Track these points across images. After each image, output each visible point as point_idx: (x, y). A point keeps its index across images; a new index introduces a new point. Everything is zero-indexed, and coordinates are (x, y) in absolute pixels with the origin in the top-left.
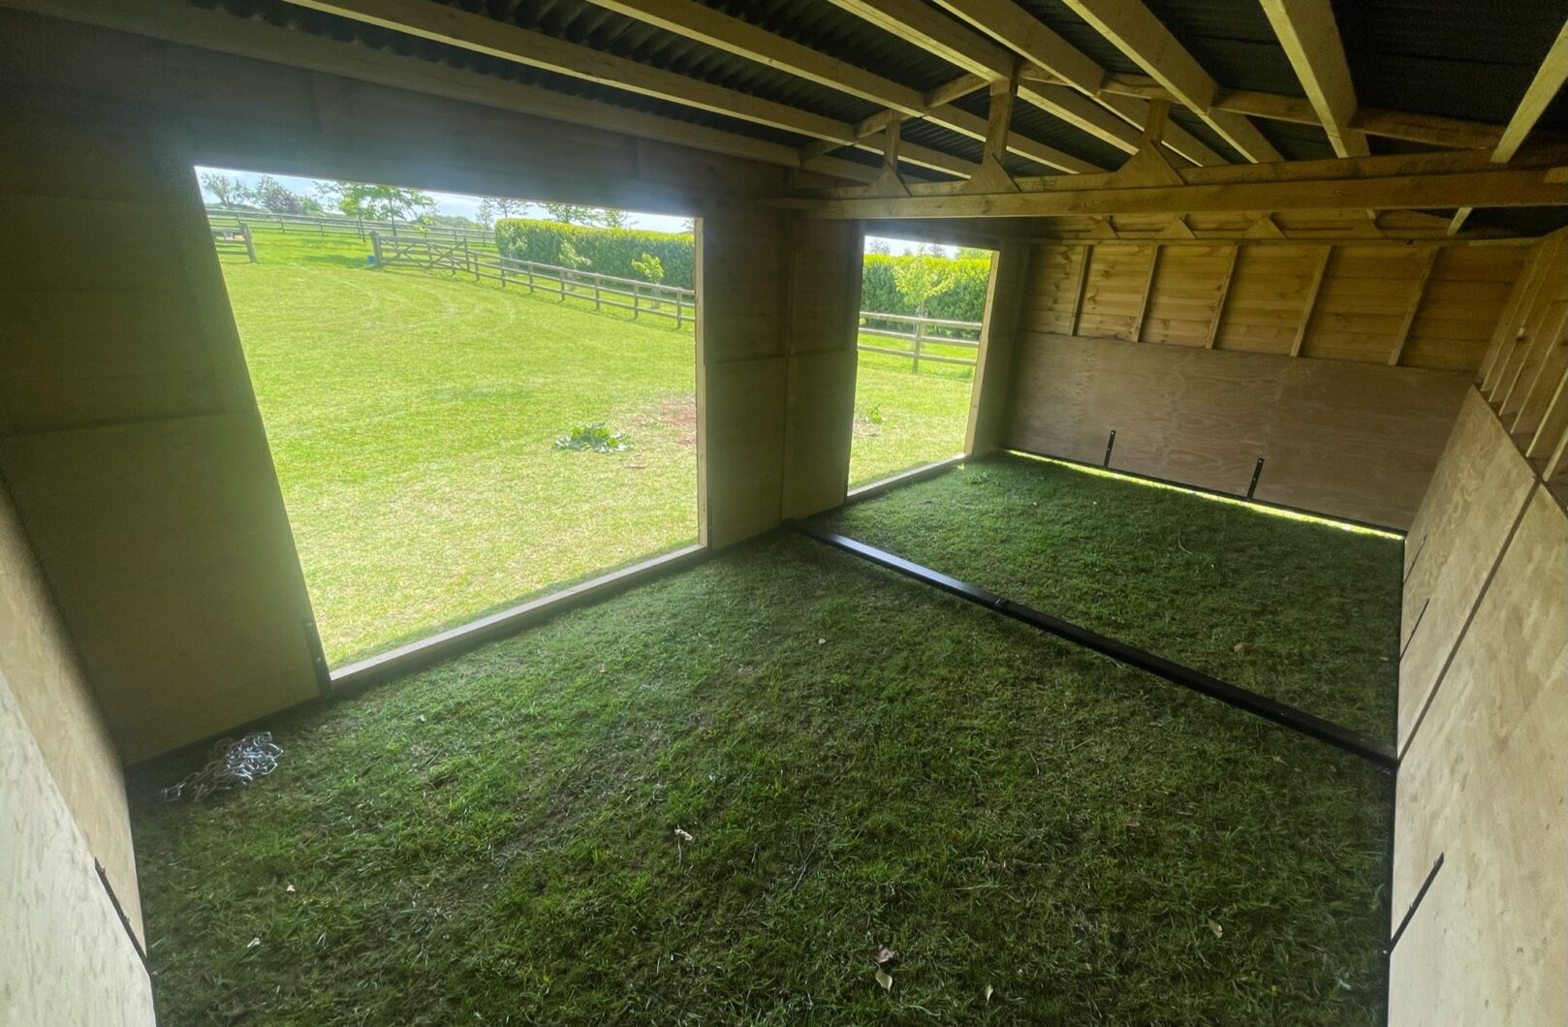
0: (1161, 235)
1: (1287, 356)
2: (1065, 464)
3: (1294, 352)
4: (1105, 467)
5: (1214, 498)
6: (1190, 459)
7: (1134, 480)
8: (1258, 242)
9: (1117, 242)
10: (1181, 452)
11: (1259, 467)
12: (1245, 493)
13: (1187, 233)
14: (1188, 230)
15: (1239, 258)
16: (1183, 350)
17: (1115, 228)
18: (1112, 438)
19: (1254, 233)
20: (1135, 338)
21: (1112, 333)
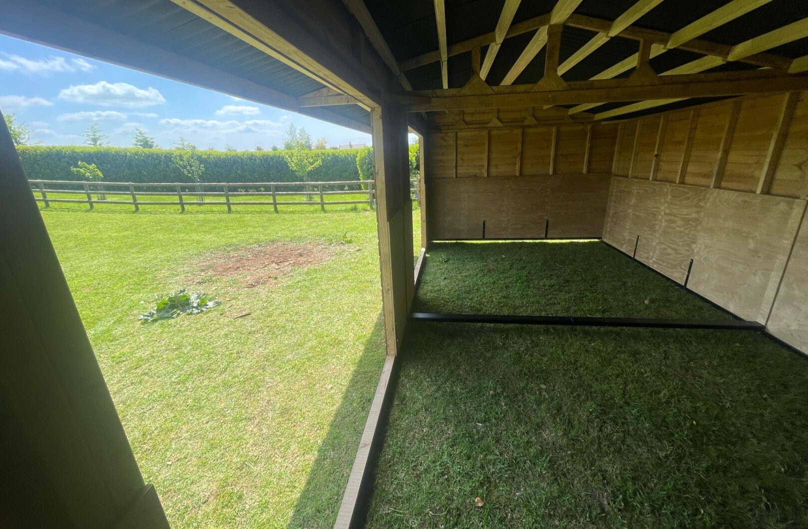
0: (488, 125)
1: (548, 175)
2: (465, 241)
3: (551, 172)
4: (484, 239)
5: (531, 241)
6: (519, 226)
7: (497, 241)
8: (529, 127)
9: (469, 130)
10: (516, 224)
11: (547, 223)
12: (543, 236)
13: (499, 124)
14: (499, 122)
15: (523, 134)
16: (509, 178)
17: (467, 123)
18: (484, 224)
19: (526, 123)
20: (486, 175)
21: (474, 174)
